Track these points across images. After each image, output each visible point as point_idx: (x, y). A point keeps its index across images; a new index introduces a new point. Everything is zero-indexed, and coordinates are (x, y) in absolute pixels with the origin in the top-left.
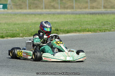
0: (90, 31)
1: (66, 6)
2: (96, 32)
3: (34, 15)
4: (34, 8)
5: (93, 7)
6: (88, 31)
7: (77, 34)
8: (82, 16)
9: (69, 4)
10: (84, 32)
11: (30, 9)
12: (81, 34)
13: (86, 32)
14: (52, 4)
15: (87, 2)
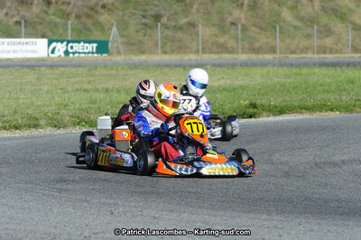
0: (337, 110)
1: (257, 45)
2: (351, 111)
3: (181, 70)
4: (173, 52)
5: (325, 47)
6: (332, 110)
7: (306, 116)
8: (305, 71)
9: (263, 39)
10: (320, 111)
11: (165, 53)
12: (316, 116)
13: (326, 111)
14: (221, 40)
15: (309, 36)
